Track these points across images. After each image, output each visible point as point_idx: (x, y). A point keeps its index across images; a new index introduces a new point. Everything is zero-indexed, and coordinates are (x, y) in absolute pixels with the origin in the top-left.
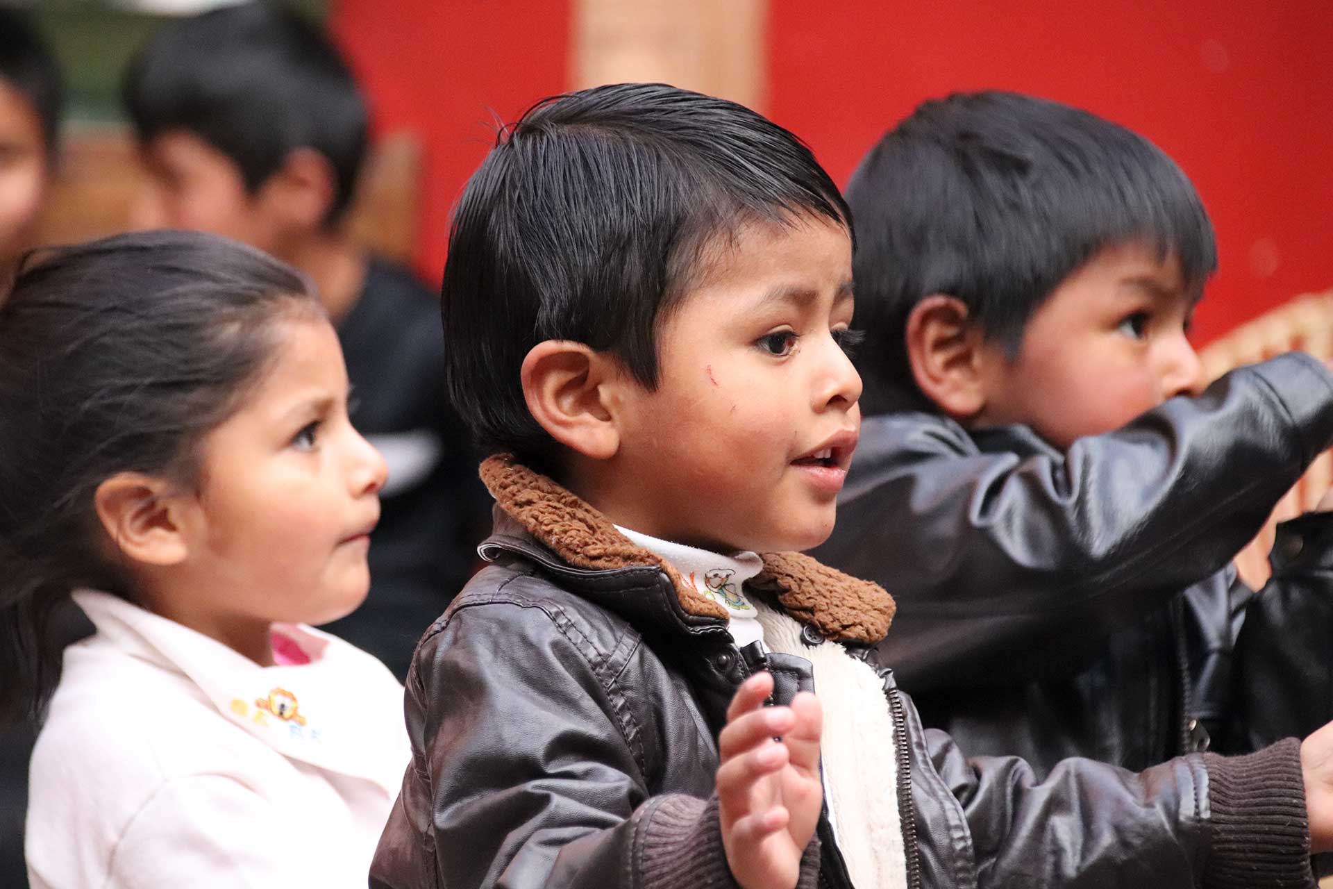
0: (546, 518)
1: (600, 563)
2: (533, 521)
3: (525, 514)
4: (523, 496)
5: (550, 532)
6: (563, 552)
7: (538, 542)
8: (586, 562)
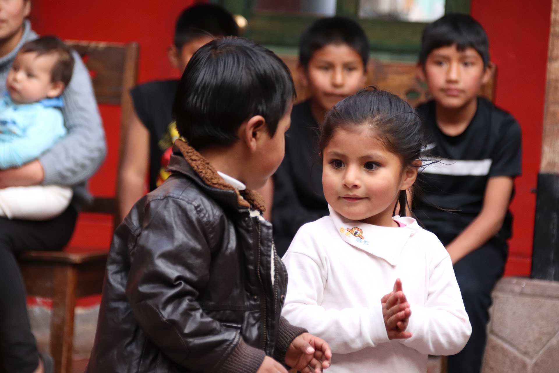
0: (201, 167)
1: (216, 186)
2: (196, 167)
3: (193, 164)
4: (194, 157)
5: (201, 172)
6: (204, 179)
7: (196, 174)
8: (212, 185)
